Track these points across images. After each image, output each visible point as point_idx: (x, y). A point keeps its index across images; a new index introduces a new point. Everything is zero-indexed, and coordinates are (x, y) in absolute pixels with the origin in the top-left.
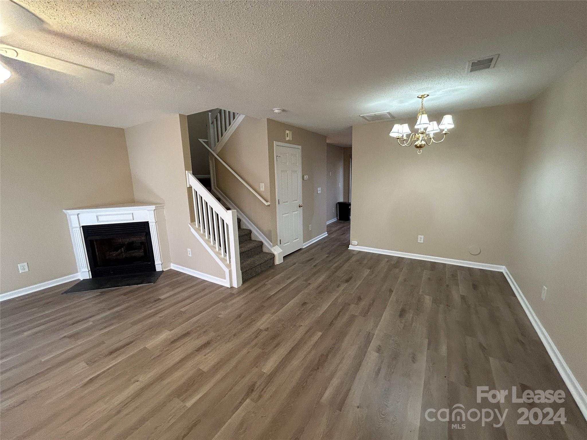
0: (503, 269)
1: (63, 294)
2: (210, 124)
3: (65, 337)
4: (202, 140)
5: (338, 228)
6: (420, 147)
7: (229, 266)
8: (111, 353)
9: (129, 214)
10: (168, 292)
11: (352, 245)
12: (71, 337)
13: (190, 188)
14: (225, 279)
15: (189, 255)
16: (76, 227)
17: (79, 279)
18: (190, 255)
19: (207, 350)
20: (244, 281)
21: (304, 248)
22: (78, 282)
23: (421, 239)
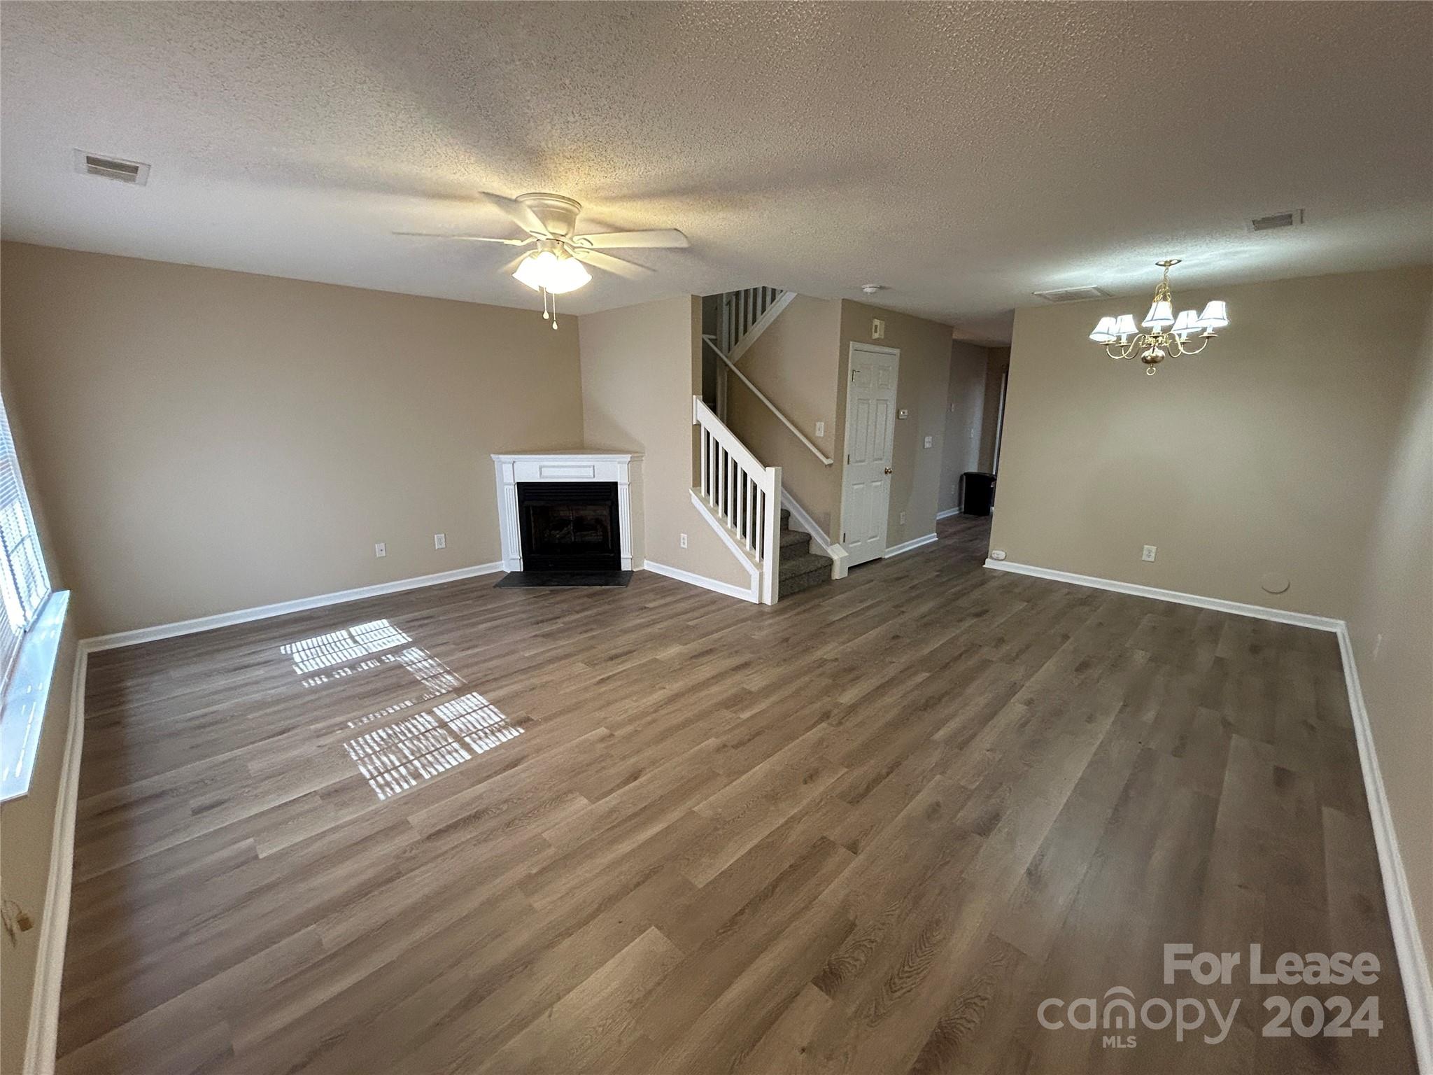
0: (1338, 627)
1: (494, 587)
2: (724, 306)
3: (535, 636)
4: (708, 336)
5: (959, 528)
6: (1154, 361)
7: (760, 566)
8: (611, 659)
9: (590, 467)
10: (654, 600)
11: (992, 558)
12: (546, 636)
13: (699, 425)
14: (749, 588)
15: (682, 546)
16: (510, 484)
17: (503, 572)
18: (686, 546)
19: (747, 672)
20: (782, 597)
21: (887, 557)
22: (505, 575)
23: (1149, 552)
